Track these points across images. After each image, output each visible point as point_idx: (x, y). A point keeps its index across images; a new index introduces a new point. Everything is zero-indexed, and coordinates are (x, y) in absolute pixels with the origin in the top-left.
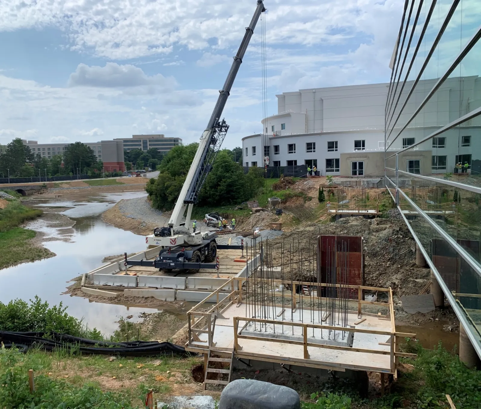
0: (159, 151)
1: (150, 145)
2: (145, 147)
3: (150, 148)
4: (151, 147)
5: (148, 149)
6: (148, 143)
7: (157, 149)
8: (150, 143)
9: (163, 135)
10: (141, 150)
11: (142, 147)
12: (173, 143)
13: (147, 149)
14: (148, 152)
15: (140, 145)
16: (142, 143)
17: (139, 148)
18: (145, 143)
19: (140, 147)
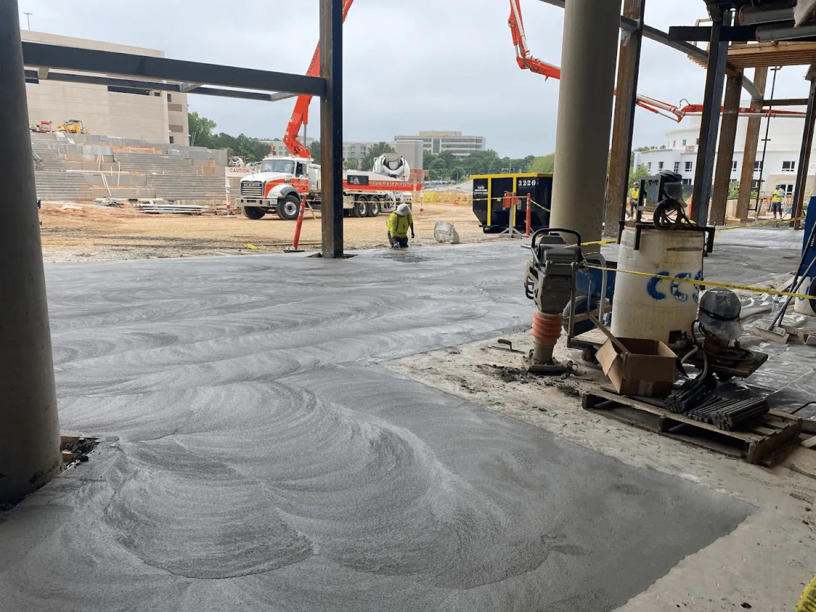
0: (454, 154)
1: (443, 146)
2: (436, 149)
3: (442, 150)
4: (444, 149)
5: (440, 151)
6: (441, 143)
7: (452, 151)
8: (443, 143)
9: (460, 133)
10: (430, 151)
11: (432, 149)
12: (474, 143)
13: (437, 152)
14: (441, 156)
15: (430, 146)
16: (432, 143)
17: (428, 149)
18: (436, 142)
19: (430, 149)
